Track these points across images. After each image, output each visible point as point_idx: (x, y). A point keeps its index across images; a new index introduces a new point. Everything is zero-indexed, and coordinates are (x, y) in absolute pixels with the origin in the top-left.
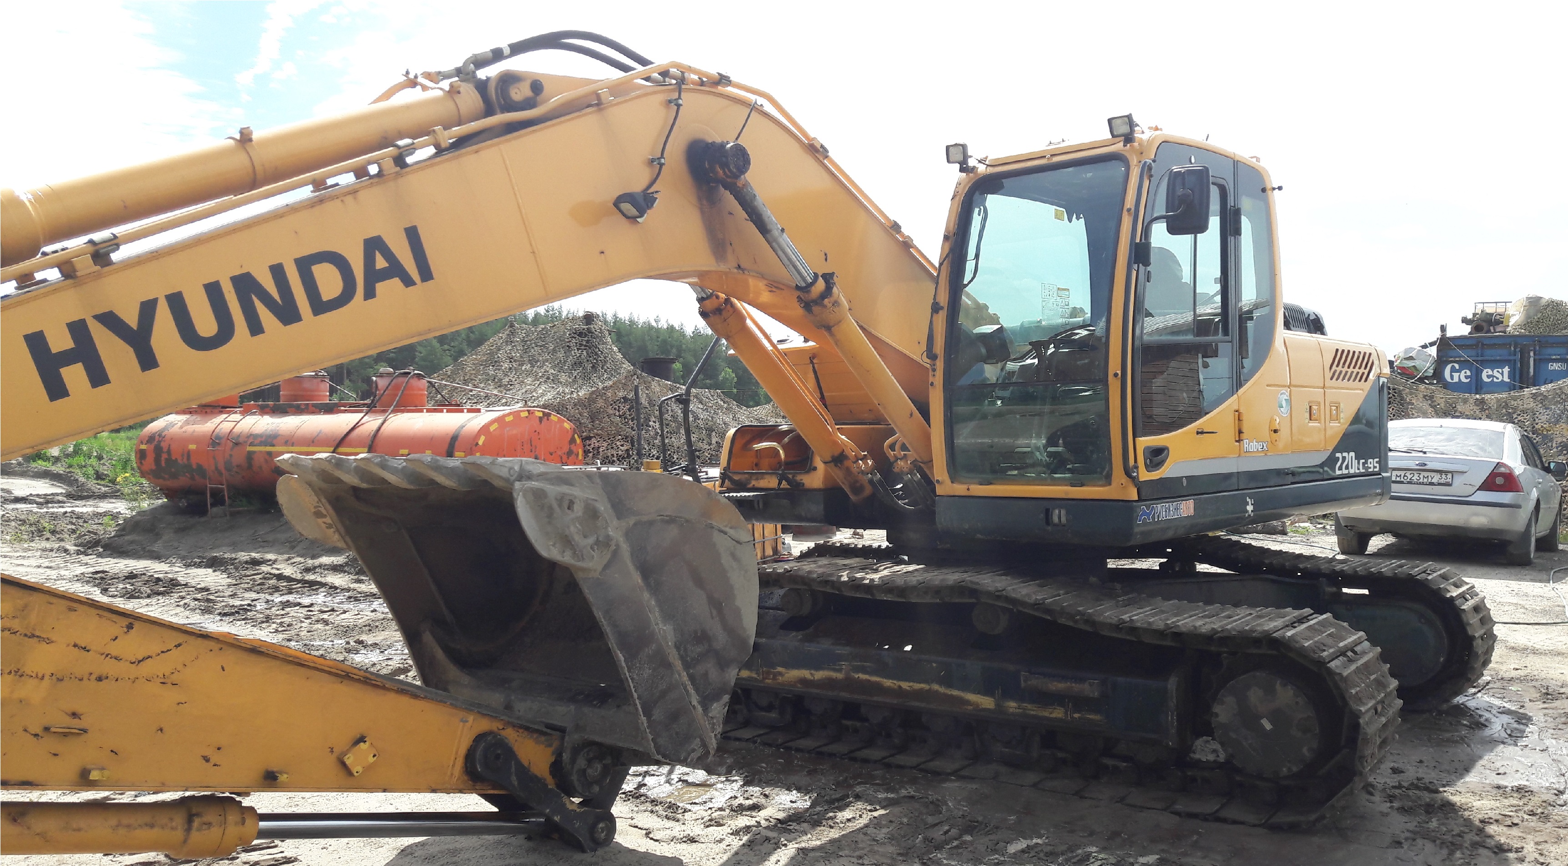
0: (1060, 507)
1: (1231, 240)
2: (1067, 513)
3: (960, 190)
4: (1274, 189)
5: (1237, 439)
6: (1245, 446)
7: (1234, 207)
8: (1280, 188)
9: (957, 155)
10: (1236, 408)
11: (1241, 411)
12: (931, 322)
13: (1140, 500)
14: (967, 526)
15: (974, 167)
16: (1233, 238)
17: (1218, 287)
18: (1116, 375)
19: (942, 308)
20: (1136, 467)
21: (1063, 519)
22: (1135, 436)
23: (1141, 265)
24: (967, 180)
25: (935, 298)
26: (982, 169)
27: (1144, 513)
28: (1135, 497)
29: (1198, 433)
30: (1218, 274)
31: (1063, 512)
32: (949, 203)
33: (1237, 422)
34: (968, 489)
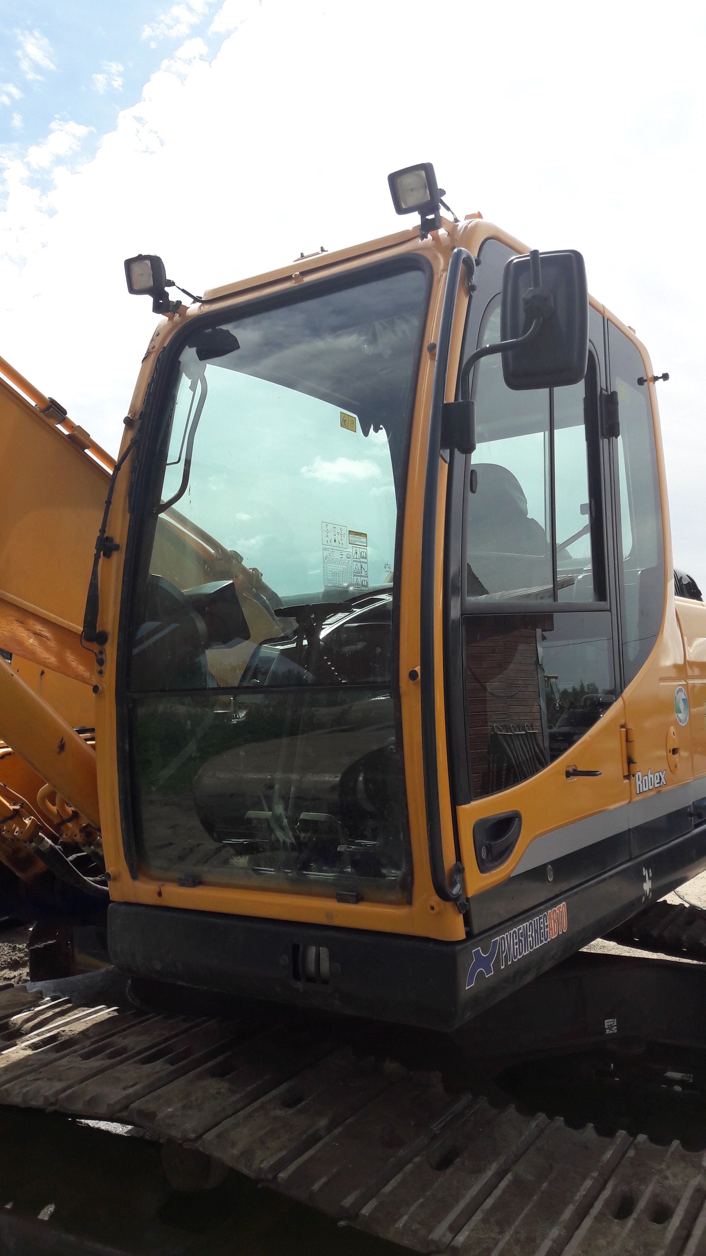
0: (318, 944)
1: (604, 443)
2: (332, 958)
3: (157, 344)
4: (656, 379)
5: (626, 774)
6: (638, 783)
7: (607, 390)
8: (665, 377)
9: (145, 279)
10: (622, 722)
11: (630, 726)
12: (95, 573)
13: (470, 935)
14: (158, 966)
15: (179, 303)
16: (606, 441)
17: (585, 520)
18: (413, 675)
19: (117, 548)
20: (459, 869)
21: (325, 966)
22: (455, 802)
23: (457, 452)
24: (169, 328)
25: (103, 531)
26: (193, 308)
27: (481, 962)
28: (461, 934)
29: (568, 774)
30: (585, 499)
31: (324, 951)
32: (140, 365)
33: (624, 743)
34: (160, 894)
